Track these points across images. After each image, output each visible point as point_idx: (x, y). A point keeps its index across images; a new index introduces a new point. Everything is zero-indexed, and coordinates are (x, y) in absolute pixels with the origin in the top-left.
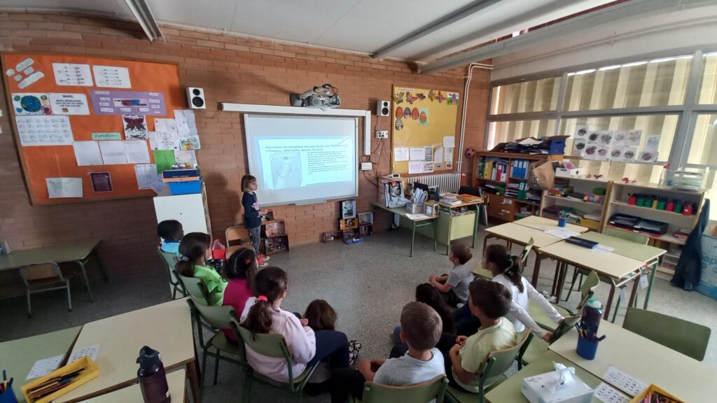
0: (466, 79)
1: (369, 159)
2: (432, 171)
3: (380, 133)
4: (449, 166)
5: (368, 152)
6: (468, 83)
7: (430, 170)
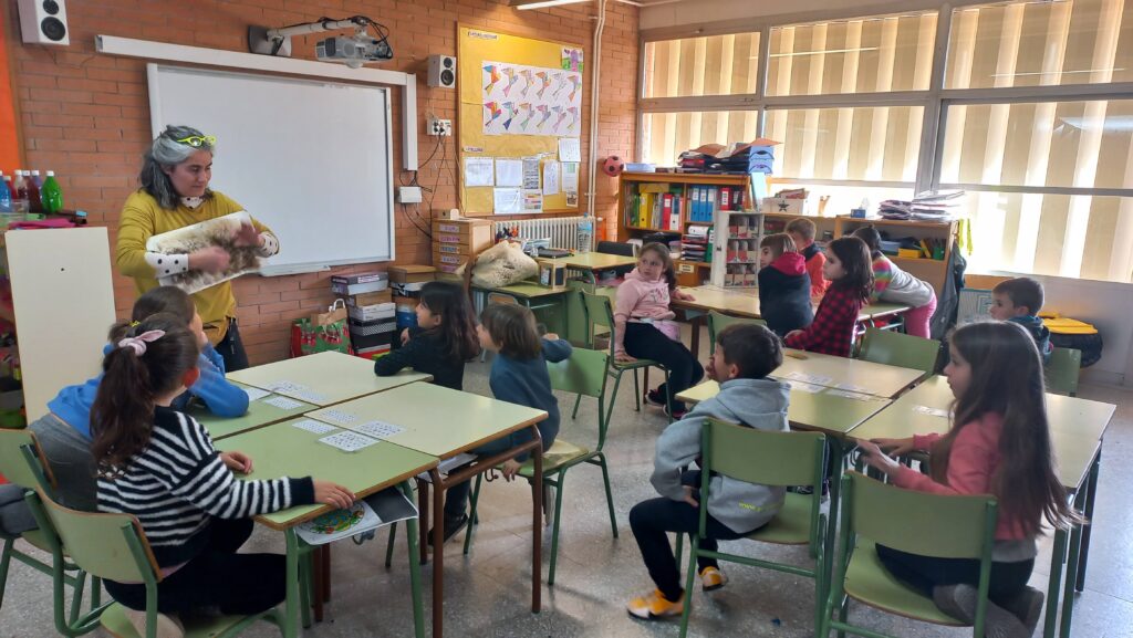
0: (593, 24)
1: (413, 180)
2: (539, 211)
3: (436, 124)
4: (571, 200)
5: (412, 164)
6: (599, 32)
7: (536, 207)
